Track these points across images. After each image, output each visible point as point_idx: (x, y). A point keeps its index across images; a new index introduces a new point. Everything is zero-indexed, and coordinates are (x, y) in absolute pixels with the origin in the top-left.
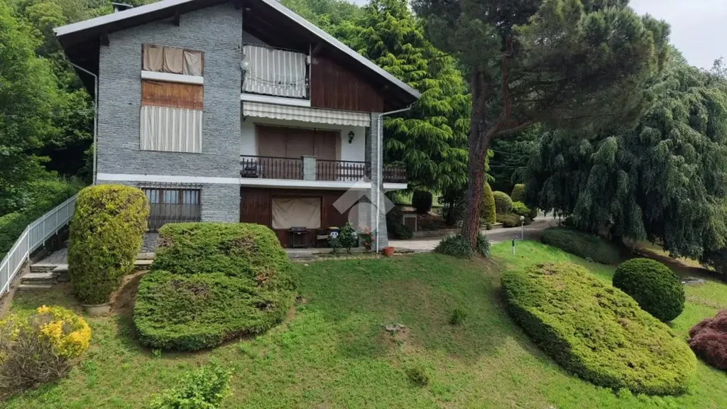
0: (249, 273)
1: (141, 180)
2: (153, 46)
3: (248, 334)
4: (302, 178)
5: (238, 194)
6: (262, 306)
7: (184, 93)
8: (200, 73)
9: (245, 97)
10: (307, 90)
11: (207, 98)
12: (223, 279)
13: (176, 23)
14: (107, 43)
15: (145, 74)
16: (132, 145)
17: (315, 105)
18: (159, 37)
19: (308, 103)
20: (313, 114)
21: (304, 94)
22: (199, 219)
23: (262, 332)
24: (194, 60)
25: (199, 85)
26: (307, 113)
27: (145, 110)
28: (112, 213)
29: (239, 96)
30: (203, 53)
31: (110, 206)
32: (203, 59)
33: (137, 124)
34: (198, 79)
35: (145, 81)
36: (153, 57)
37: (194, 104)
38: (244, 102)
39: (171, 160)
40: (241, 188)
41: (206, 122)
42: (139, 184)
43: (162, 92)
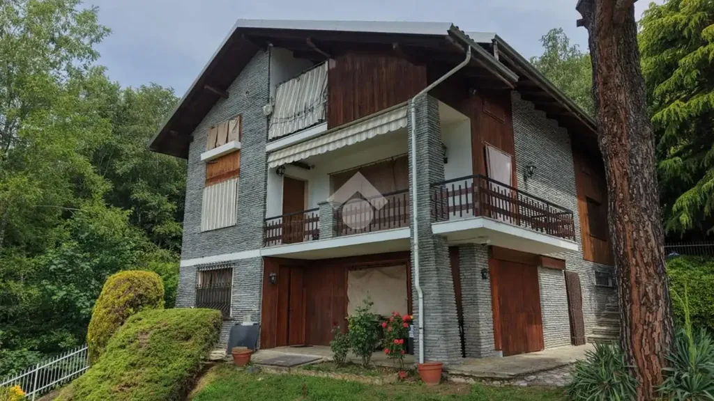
1: (200, 263)
2: (213, 128)
7: (229, 163)
8: (238, 137)
9: (270, 146)
10: (327, 108)
11: (243, 162)
13: (226, 96)
14: (192, 139)
16: (197, 228)
17: (333, 127)
18: (217, 116)
19: (323, 128)
20: (332, 138)
21: (321, 117)
24: (234, 123)
25: (235, 152)
26: (327, 141)
27: (206, 191)
29: (265, 148)
30: (241, 116)
32: (240, 121)
33: (200, 208)
34: (236, 144)
35: (208, 163)
36: (213, 136)
37: (235, 173)
38: (269, 154)
39: (217, 238)
40: (266, 258)
41: (240, 189)
42: (198, 267)
43: (217, 169)
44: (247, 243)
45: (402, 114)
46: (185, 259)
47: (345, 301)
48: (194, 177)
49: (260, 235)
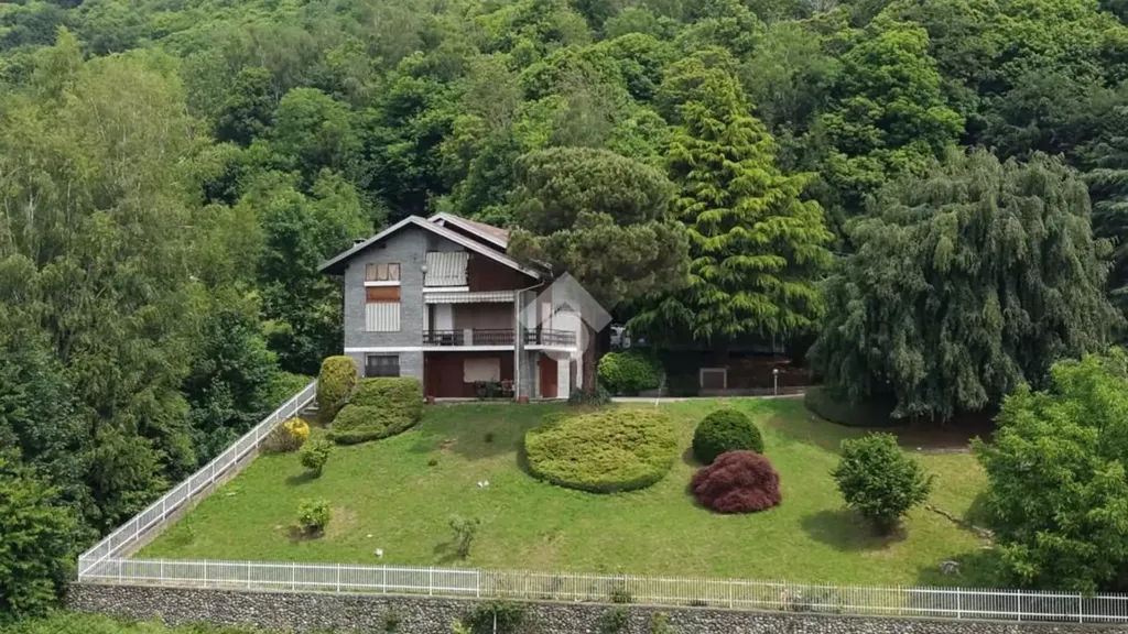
0: (389, 406)
1: (368, 351)
2: (372, 264)
3: (374, 438)
4: (461, 343)
5: (421, 357)
6: (386, 425)
7: (389, 292)
8: (397, 277)
9: (425, 290)
10: (468, 279)
11: (403, 293)
12: (375, 409)
13: (384, 247)
14: (348, 267)
15: (367, 284)
16: (361, 329)
17: (472, 290)
18: (373, 258)
19: (467, 289)
20: (471, 296)
21: (464, 282)
22: (398, 375)
23: (383, 438)
24: (393, 269)
25: (398, 286)
26: (467, 296)
27: (368, 305)
28: (332, 372)
29: (422, 289)
30: (400, 264)
31: (331, 368)
32: (399, 268)
33: (363, 316)
34: (397, 283)
35: (368, 287)
36: (372, 271)
37: (397, 299)
38: (425, 293)
39: (381, 337)
40: (425, 353)
41: (402, 310)
42: (365, 353)
43: (376, 293)
44: (412, 342)
45: (511, 295)
46: (348, 346)
47: (463, 374)
48: (353, 296)
49: (422, 339)
